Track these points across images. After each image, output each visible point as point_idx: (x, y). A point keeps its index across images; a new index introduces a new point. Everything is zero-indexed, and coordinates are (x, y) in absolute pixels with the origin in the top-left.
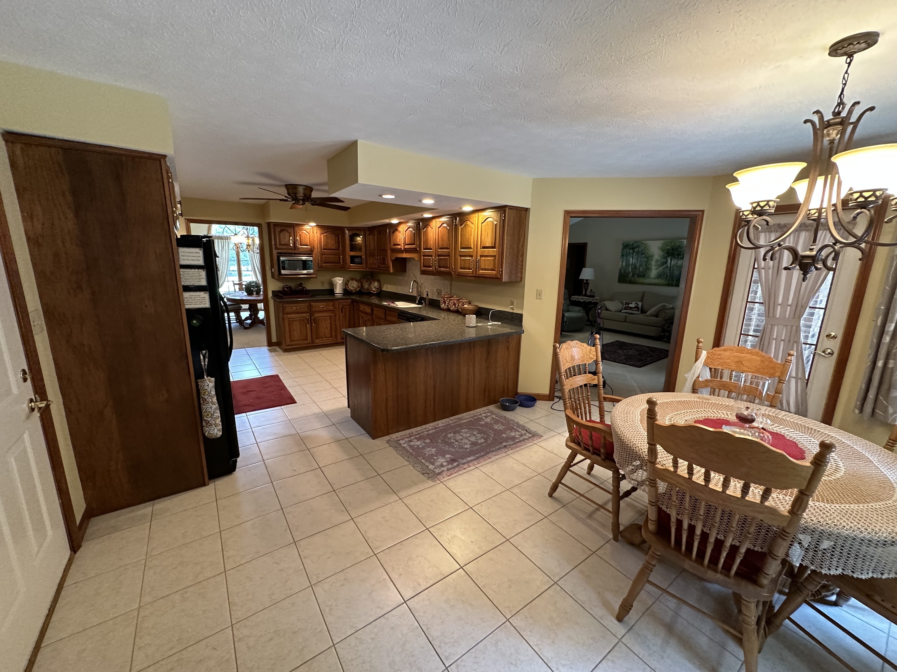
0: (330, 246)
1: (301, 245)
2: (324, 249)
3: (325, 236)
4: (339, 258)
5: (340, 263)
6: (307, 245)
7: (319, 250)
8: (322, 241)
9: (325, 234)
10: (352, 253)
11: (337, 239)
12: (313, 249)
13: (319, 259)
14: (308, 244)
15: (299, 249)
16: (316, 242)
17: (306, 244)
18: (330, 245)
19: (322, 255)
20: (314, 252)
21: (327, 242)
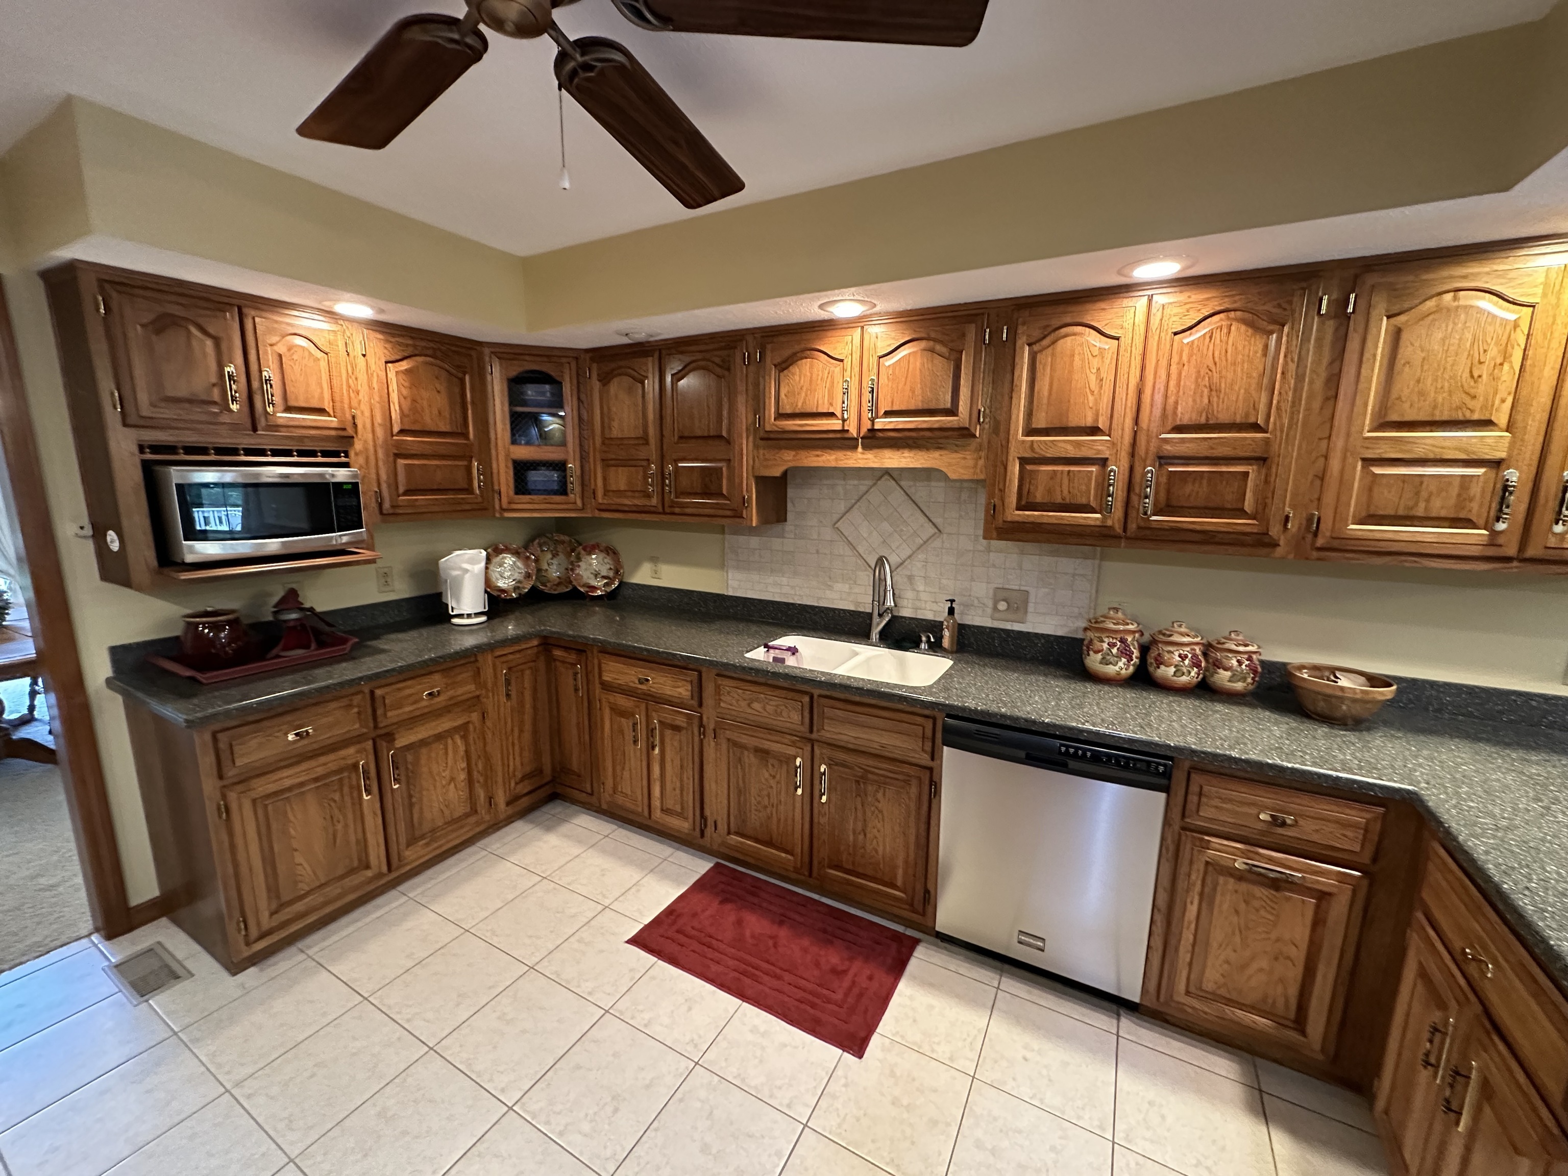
0: (430, 421)
1: (288, 409)
2: (402, 432)
3: (408, 372)
4: (469, 469)
5: (469, 490)
6: (321, 411)
7: (380, 432)
8: (394, 397)
9: (404, 365)
10: (523, 452)
11: (457, 390)
12: (350, 432)
13: (384, 477)
14: (328, 406)
15: (277, 427)
16: (364, 396)
17: (315, 404)
18: (427, 418)
19: (397, 456)
20: (358, 445)
21: (414, 401)
